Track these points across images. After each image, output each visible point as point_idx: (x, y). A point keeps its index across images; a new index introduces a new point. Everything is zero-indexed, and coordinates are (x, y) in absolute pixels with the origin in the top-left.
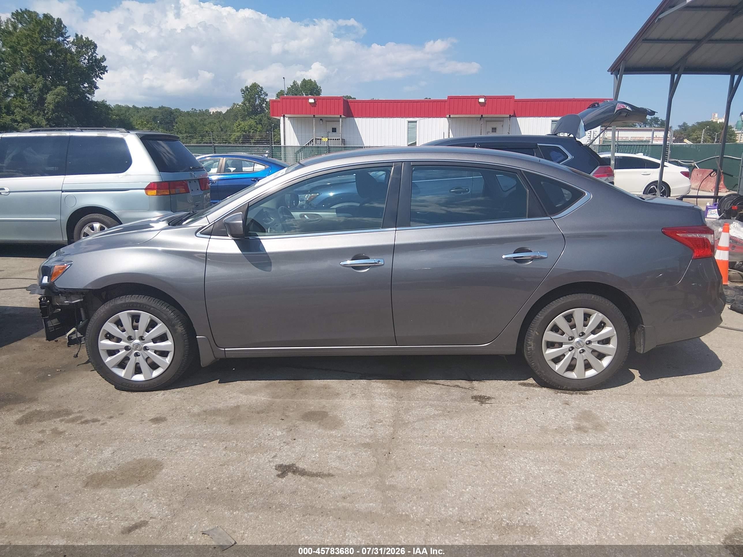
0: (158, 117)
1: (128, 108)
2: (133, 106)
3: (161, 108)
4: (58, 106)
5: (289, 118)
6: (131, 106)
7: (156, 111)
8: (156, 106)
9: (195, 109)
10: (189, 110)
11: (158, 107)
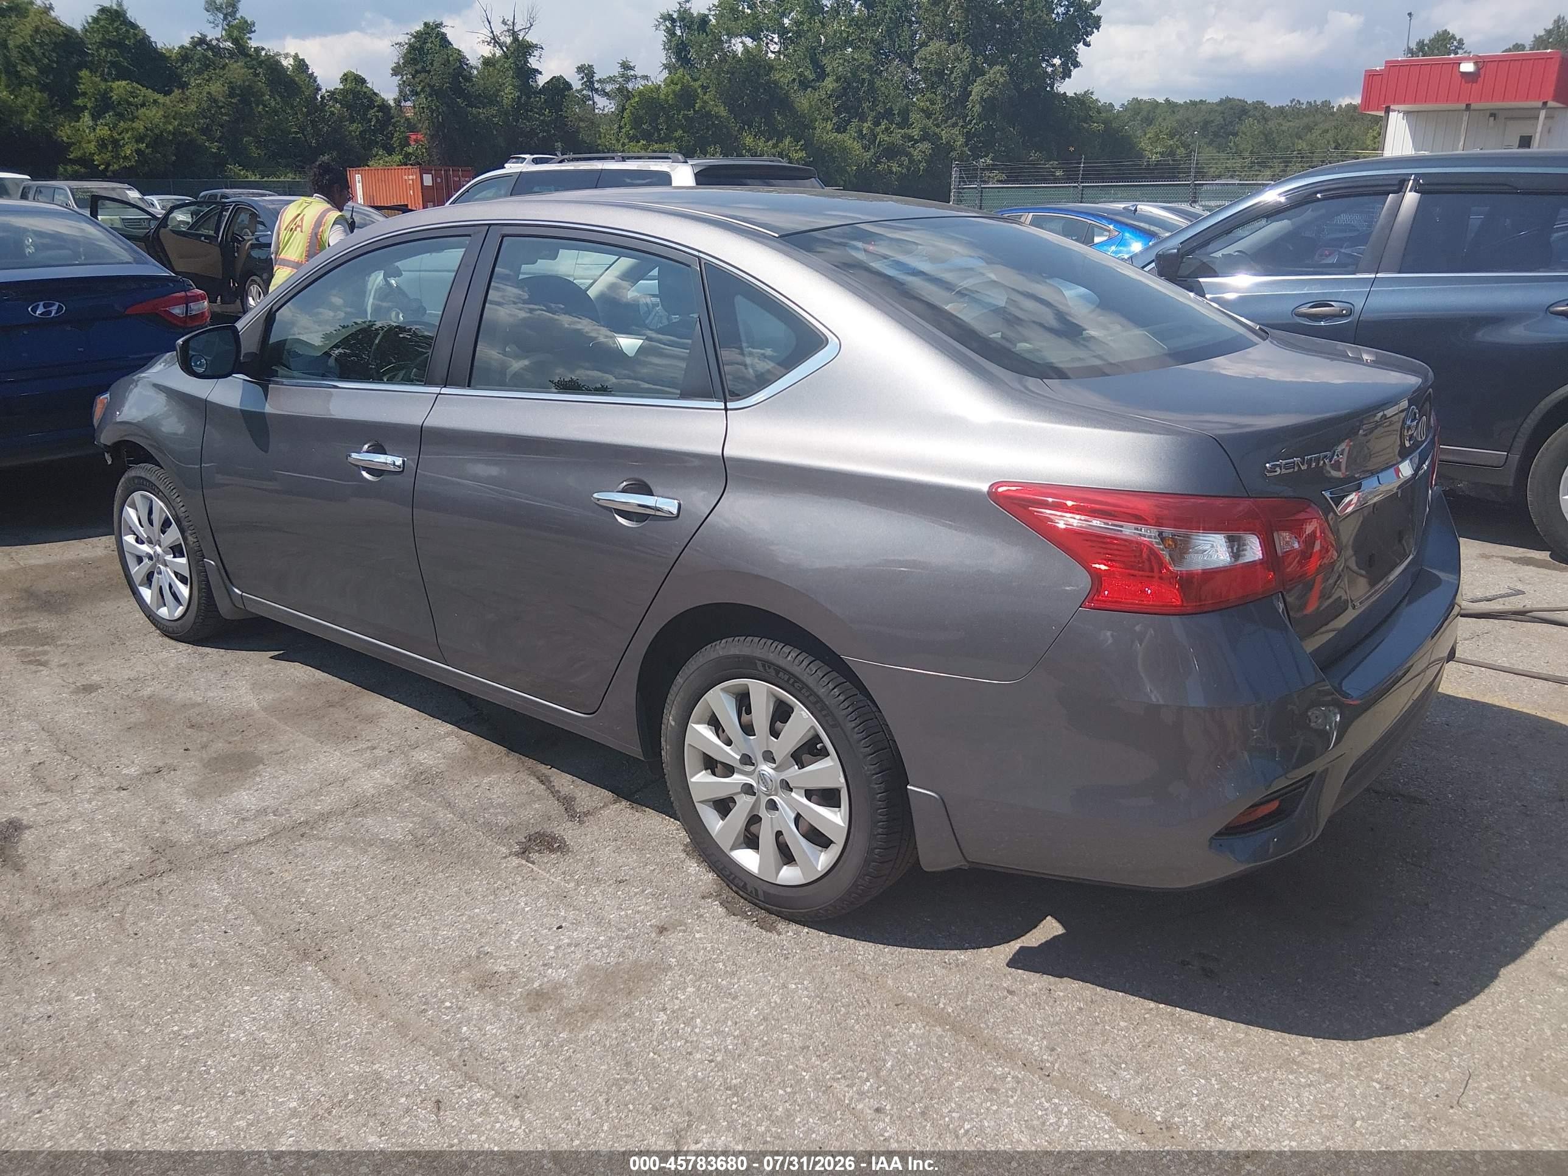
0: (1212, 121)
1: (1155, 105)
2: (1167, 100)
3: (1225, 102)
4: (990, 105)
5: (1407, 113)
6: (1161, 100)
7: (1211, 109)
8: (1213, 99)
9: (1298, 101)
10: (1285, 102)
11: (1216, 100)
